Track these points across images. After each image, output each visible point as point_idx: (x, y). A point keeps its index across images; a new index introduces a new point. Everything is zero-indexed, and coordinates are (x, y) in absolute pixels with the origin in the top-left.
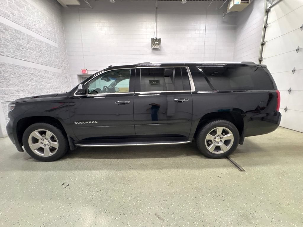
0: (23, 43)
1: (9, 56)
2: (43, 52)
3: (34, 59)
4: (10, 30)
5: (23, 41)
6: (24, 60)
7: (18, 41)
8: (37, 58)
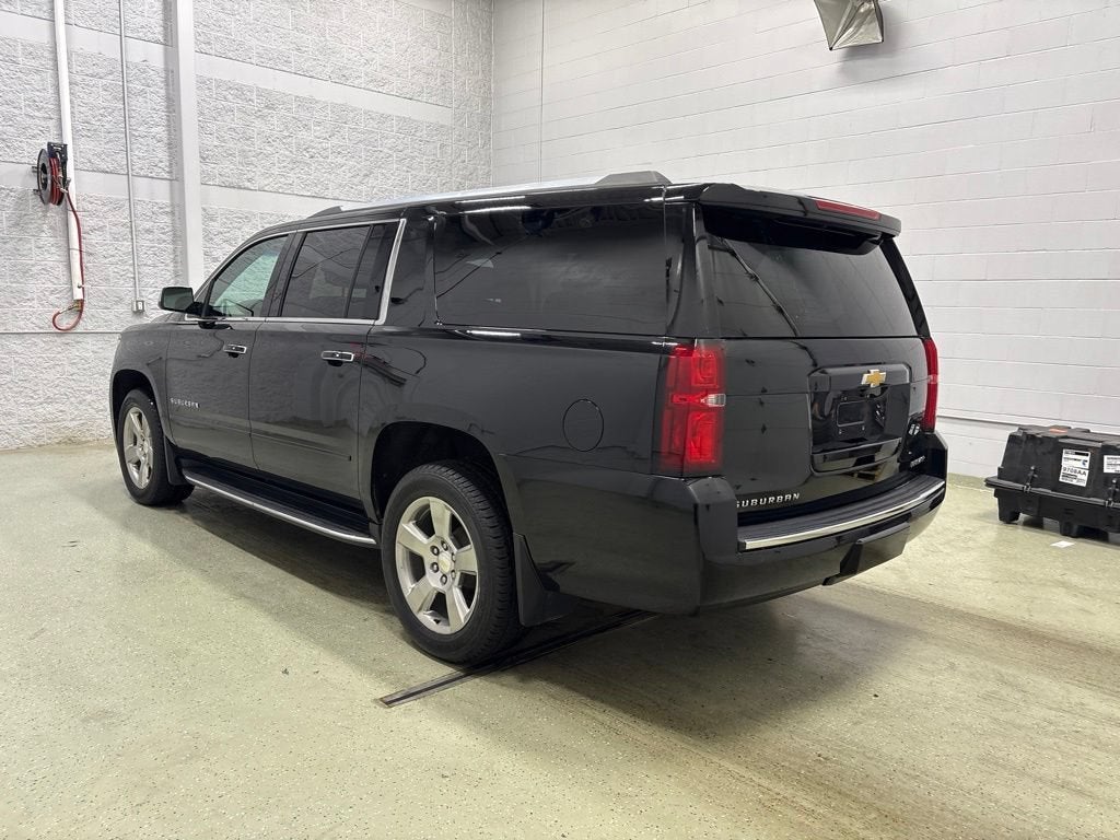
0: (316, 137)
1: (266, 188)
2: (382, 155)
3: (344, 186)
4: (284, 103)
5: (315, 131)
6: (309, 194)
7: (303, 134)
8: (356, 181)
